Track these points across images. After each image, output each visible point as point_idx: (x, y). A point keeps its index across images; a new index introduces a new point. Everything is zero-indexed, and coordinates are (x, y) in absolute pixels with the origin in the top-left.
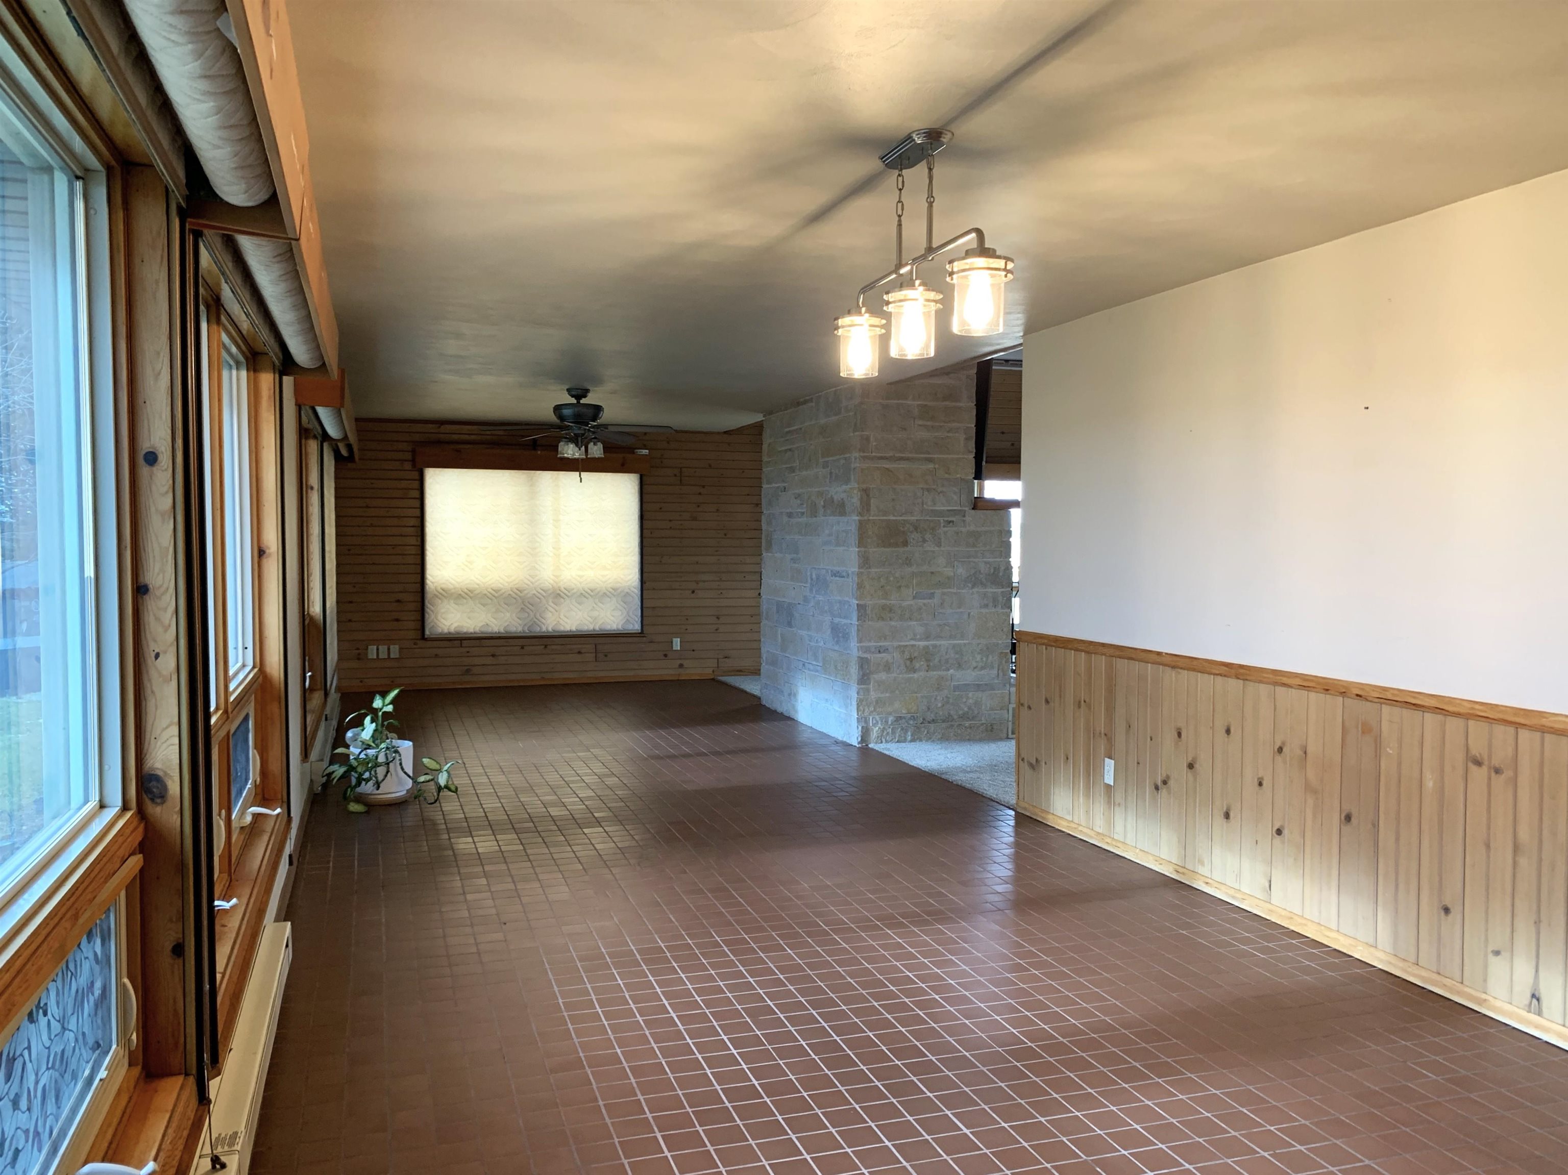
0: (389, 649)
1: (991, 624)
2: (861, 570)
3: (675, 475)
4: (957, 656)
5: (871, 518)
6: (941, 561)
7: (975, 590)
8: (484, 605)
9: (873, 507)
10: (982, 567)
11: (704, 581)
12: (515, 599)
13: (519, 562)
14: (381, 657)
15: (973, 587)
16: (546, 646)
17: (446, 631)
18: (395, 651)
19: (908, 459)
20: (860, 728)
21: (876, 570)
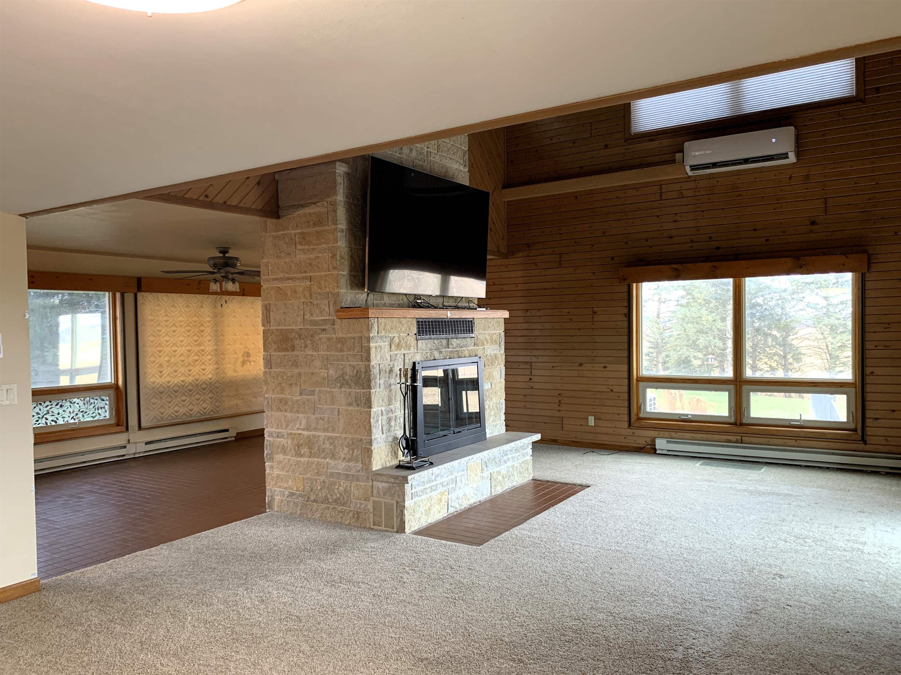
1: (355, 421)
4: (332, 447)
5: (272, 328)
6: (318, 363)
7: (343, 389)
9: (272, 320)
10: (348, 370)
15: (341, 387)
21: (277, 370)
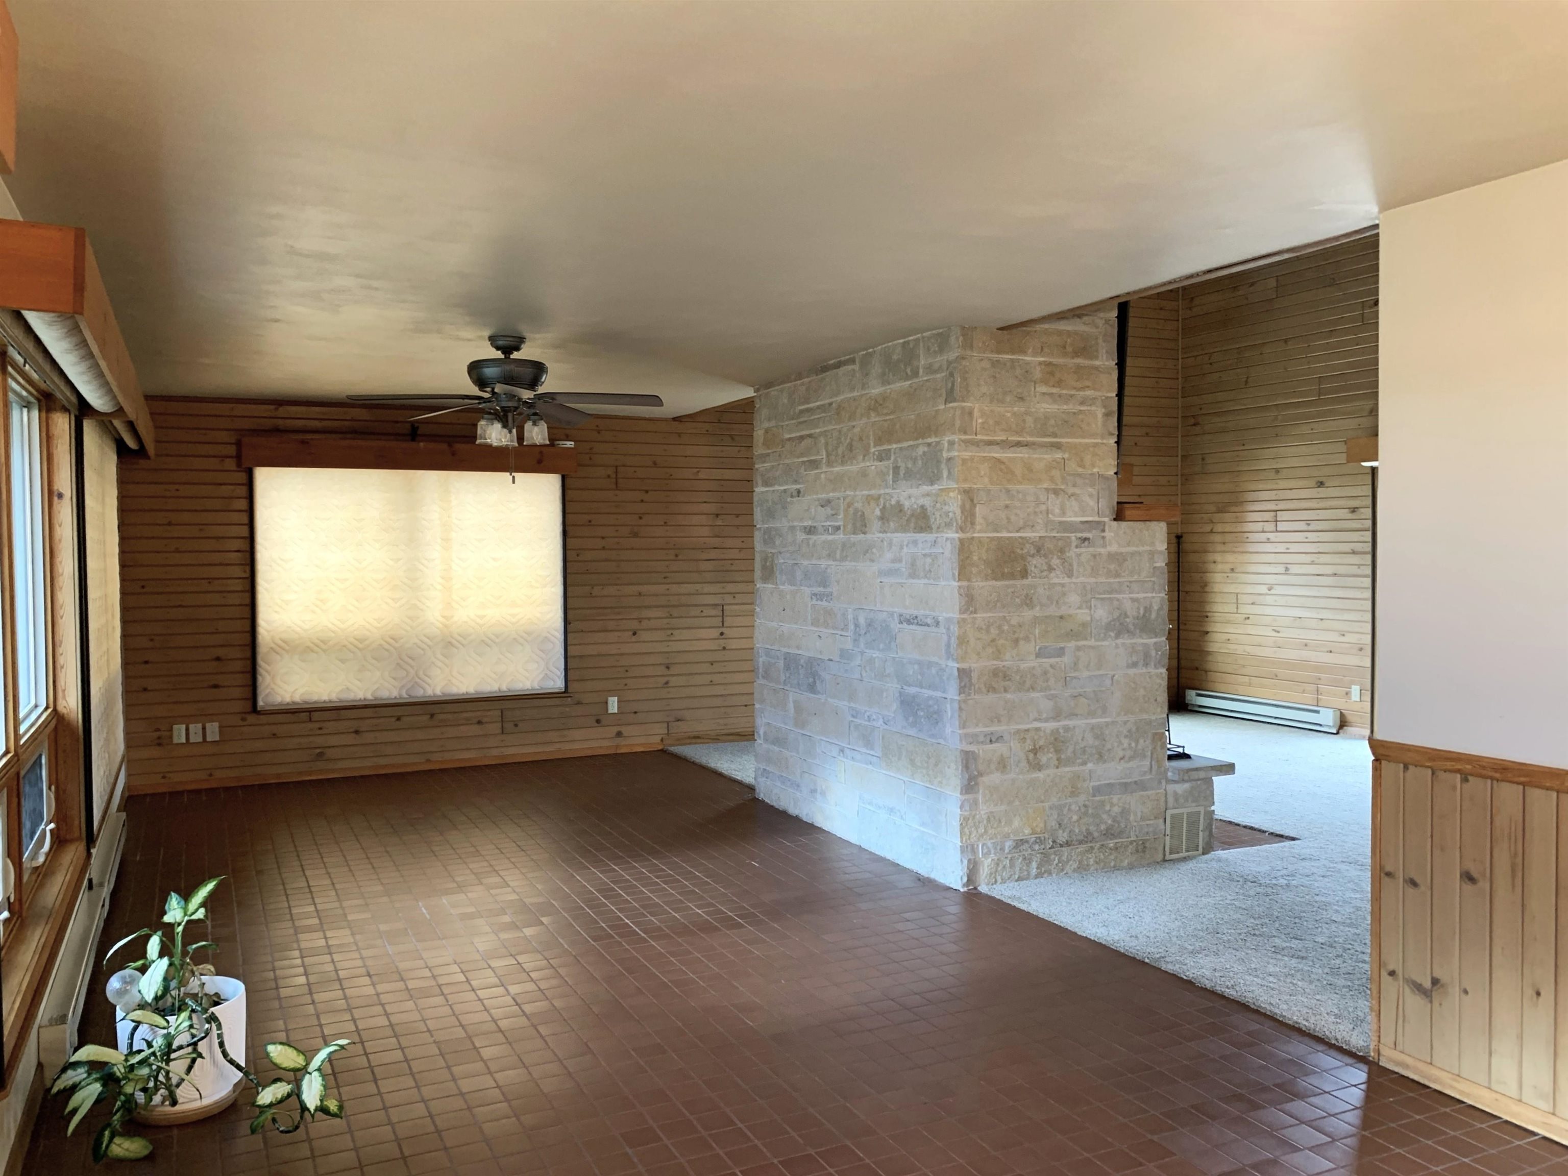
0: (204, 729)
1: (1142, 692)
2: (963, 616)
3: (609, 476)
4: (1097, 743)
5: (976, 535)
6: (1074, 599)
7: (1119, 641)
8: (343, 661)
9: (979, 519)
10: (1128, 606)
11: (649, 619)
12: (387, 650)
13: (393, 599)
14: (192, 740)
15: (1117, 636)
16: (432, 715)
17: (288, 699)
18: (213, 731)
19: (1027, 445)
20: (965, 862)
21: (984, 615)
